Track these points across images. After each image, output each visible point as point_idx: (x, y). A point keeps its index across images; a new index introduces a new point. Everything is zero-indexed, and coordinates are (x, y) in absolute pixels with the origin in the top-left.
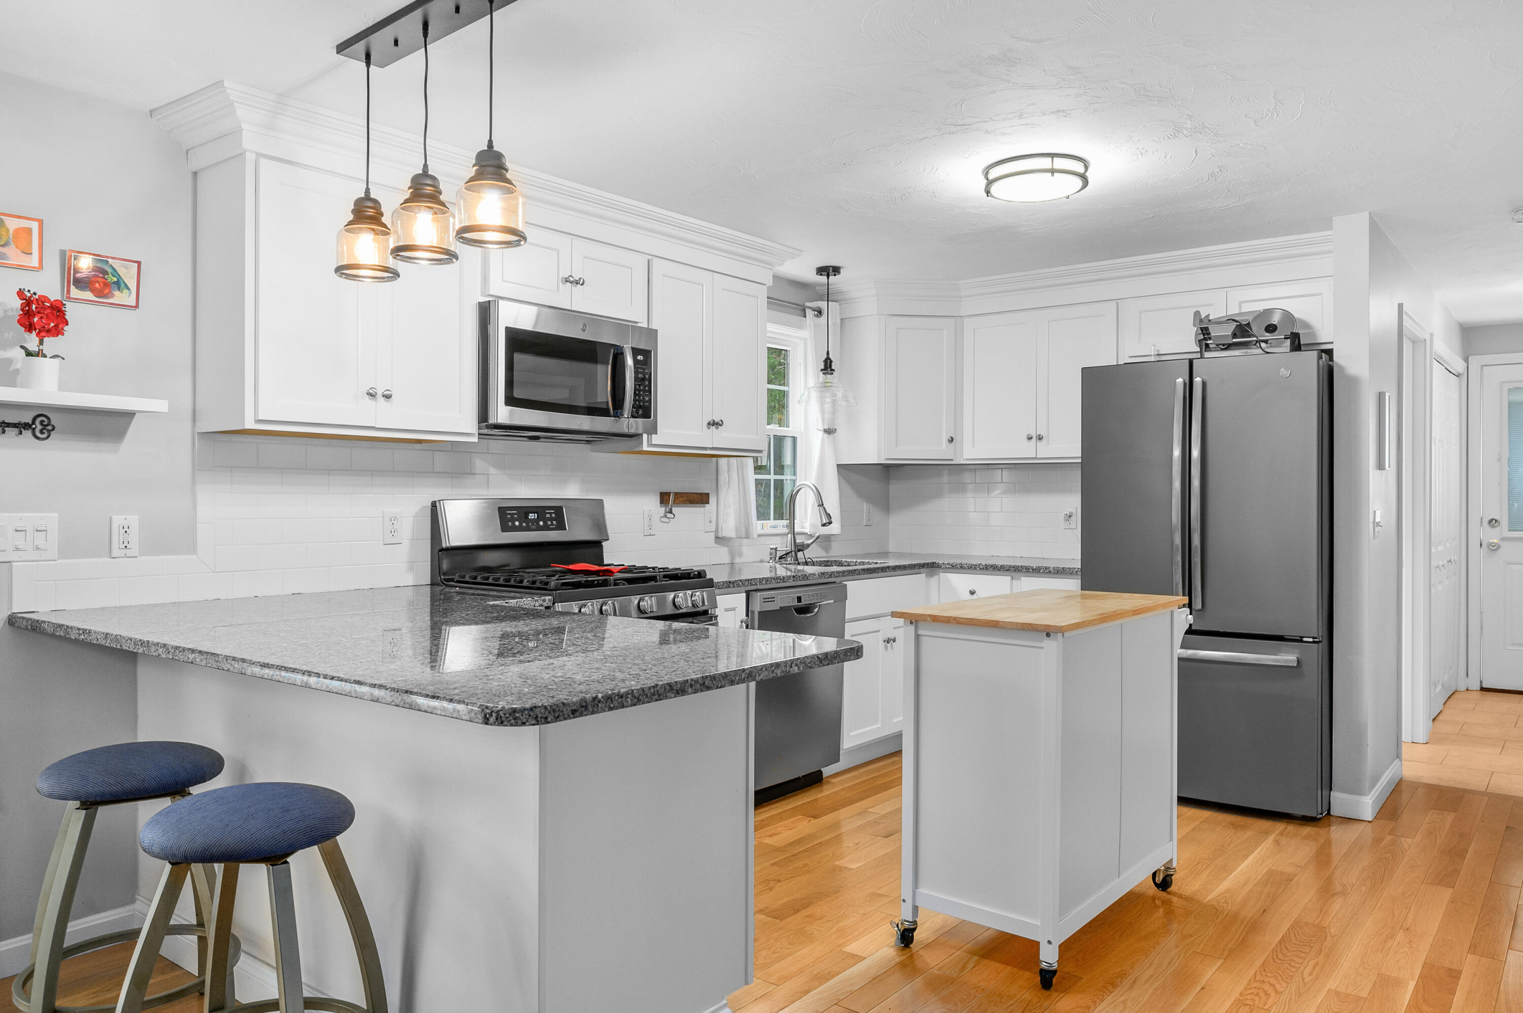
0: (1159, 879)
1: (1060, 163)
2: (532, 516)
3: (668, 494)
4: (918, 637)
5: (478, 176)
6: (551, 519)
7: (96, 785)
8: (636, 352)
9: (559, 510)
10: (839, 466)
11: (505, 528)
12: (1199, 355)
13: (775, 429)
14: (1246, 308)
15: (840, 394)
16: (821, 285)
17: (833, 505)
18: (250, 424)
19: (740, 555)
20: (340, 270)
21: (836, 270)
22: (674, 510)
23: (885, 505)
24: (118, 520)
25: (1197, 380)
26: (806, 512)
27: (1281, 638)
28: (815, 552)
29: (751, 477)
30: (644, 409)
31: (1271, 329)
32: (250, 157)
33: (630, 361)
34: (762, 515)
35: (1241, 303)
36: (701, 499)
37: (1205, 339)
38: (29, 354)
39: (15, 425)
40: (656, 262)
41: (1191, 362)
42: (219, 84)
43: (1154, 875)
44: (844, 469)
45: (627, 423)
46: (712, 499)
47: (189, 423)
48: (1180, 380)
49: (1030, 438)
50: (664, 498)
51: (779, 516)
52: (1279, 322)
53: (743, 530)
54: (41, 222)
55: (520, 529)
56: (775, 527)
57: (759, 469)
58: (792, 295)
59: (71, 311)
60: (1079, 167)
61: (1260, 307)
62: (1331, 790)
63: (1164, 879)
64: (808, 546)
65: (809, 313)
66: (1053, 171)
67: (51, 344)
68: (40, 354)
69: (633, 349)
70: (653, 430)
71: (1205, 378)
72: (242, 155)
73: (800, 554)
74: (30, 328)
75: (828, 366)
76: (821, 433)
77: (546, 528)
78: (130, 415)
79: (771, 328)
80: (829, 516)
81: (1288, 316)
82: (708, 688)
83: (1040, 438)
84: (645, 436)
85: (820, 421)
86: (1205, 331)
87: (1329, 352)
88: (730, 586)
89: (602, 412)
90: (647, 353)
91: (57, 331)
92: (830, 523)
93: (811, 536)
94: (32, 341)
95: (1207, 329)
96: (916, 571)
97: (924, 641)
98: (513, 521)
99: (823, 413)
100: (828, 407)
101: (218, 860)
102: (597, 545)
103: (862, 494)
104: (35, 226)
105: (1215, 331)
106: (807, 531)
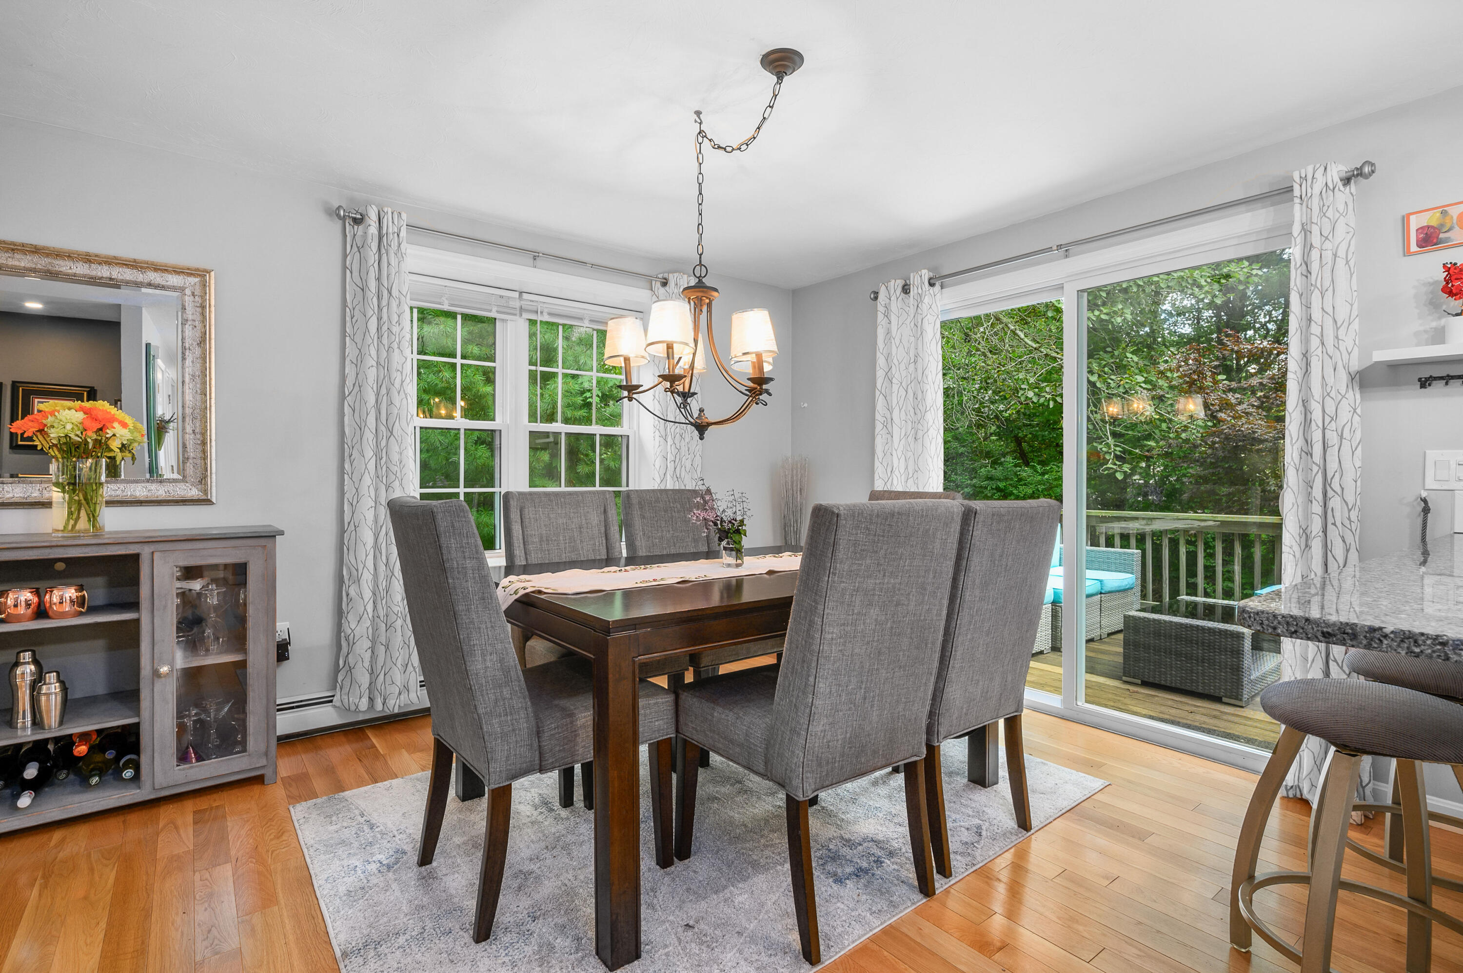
38: (1452, 315)
74: (1451, 293)
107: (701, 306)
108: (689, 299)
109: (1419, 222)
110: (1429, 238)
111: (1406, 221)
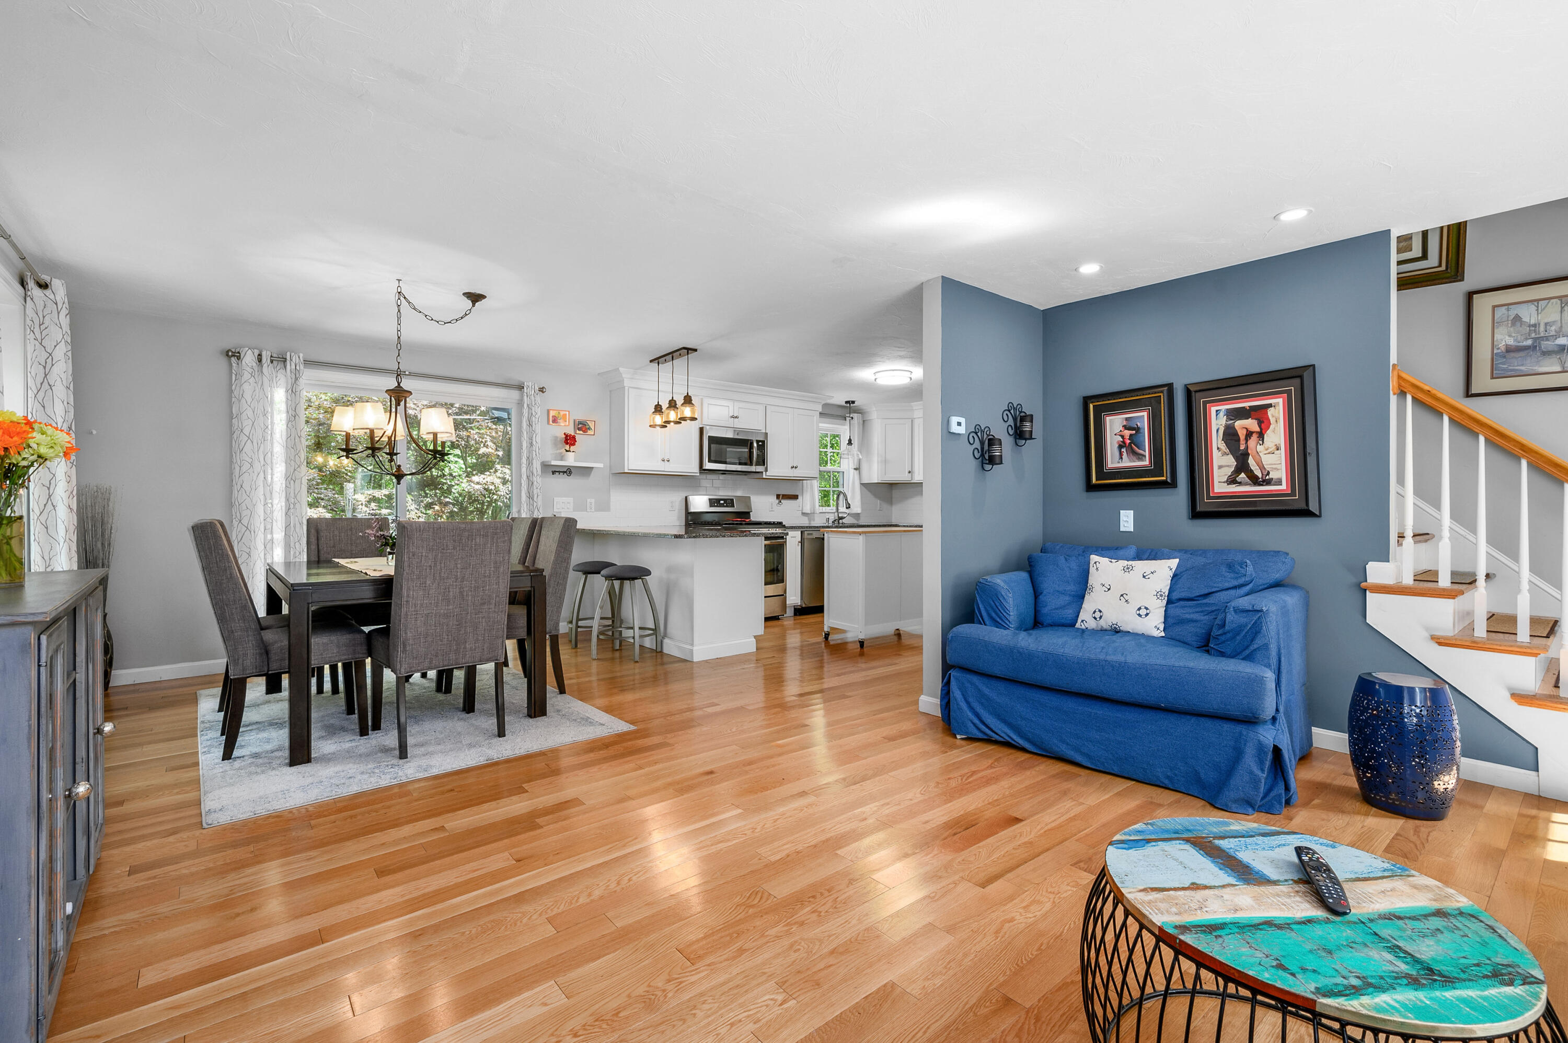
2: (722, 502)
3: (780, 495)
5: (685, 403)
6: (730, 504)
7: (588, 569)
8: (758, 442)
9: (732, 501)
10: (862, 484)
11: (711, 506)
15: (855, 453)
18: (626, 471)
19: (814, 520)
20: (651, 426)
21: (855, 402)
22: (783, 501)
23: (890, 501)
24: (588, 500)
28: (848, 520)
29: (816, 489)
30: (762, 461)
32: (626, 388)
33: (755, 445)
34: (823, 505)
36: (795, 497)
38: (567, 451)
40: (768, 407)
42: (620, 368)
44: (864, 485)
45: (756, 468)
46: (799, 497)
47: (609, 470)
50: (778, 496)
53: (814, 509)
54: (569, 412)
55: (717, 506)
56: (829, 510)
58: (831, 412)
59: (577, 437)
60: (907, 373)
64: (845, 517)
65: (848, 419)
67: (572, 448)
68: (569, 451)
69: (757, 440)
70: (766, 470)
72: (624, 387)
73: (841, 521)
74: (567, 443)
75: (850, 443)
76: (853, 470)
77: (727, 506)
78: (593, 468)
79: (824, 425)
84: (764, 472)
85: (852, 465)
88: (793, 528)
89: (745, 464)
90: (762, 442)
91: (574, 444)
94: (567, 447)
98: (714, 503)
99: (853, 462)
101: (617, 579)
102: (748, 513)
103: (875, 495)
104: (567, 413)
107: (399, 401)
108: (391, 396)
109: (552, 413)
110: (555, 420)
111: (548, 411)
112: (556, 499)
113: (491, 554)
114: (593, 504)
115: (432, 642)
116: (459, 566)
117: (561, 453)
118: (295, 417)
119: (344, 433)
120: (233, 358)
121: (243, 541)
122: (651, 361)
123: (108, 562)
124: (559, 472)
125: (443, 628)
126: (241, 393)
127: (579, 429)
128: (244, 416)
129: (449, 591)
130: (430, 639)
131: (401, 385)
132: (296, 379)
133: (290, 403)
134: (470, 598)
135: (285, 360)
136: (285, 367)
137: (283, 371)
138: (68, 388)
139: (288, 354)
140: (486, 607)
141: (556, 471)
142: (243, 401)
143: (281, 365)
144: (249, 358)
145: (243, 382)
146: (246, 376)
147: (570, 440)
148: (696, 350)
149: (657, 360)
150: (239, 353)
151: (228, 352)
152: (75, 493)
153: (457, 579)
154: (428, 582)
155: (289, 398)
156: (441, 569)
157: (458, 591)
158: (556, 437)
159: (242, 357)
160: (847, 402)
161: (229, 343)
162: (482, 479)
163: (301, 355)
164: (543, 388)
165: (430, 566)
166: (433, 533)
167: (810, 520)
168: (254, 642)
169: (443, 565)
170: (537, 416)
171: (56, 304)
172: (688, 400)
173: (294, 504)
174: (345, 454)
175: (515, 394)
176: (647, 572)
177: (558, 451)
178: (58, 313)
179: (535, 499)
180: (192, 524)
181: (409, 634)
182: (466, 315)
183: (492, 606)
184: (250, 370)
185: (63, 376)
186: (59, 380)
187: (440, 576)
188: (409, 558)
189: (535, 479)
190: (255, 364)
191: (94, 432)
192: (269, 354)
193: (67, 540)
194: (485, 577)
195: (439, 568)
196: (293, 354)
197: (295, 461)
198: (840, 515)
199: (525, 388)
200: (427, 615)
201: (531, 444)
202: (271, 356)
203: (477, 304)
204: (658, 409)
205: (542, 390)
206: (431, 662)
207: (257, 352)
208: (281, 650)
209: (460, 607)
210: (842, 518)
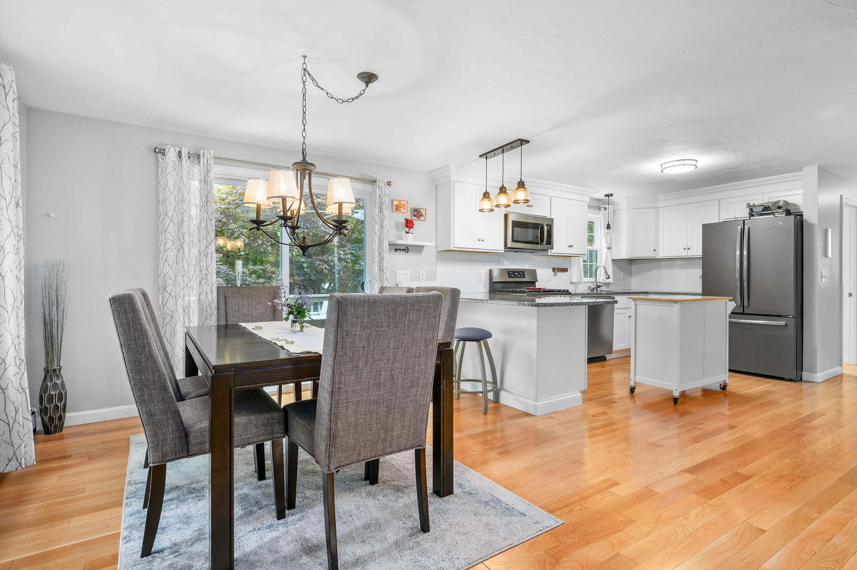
0: (722, 387)
1: (686, 162)
2: (516, 274)
3: (555, 268)
4: (636, 305)
5: (518, 188)
6: (521, 275)
8: (547, 225)
9: (524, 272)
10: (612, 260)
11: (509, 277)
12: (749, 218)
13: (590, 248)
14: (771, 200)
15: (613, 236)
16: (607, 200)
17: (610, 272)
18: (452, 249)
19: (578, 288)
20: (480, 210)
21: (612, 195)
22: (557, 273)
23: (629, 273)
24: (421, 272)
25: (746, 227)
26: (601, 275)
27: (780, 316)
28: (604, 288)
29: (582, 263)
30: (550, 242)
31: (780, 207)
32: (452, 182)
33: (546, 228)
34: (586, 276)
35: (769, 199)
36: (565, 270)
37: (752, 212)
38: (407, 233)
39: (399, 249)
40: (553, 198)
41: (744, 221)
42: (448, 165)
43: (720, 385)
44: (614, 261)
45: (544, 246)
46: (569, 270)
47: (435, 248)
48: (740, 227)
49: (685, 249)
50: (554, 270)
51: (591, 276)
52: (783, 205)
53: (579, 280)
54: (407, 201)
55: (513, 277)
56: (590, 280)
57: (584, 261)
58: (596, 204)
59: (414, 221)
60: (694, 163)
61: (775, 200)
62: (802, 371)
63: (724, 387)
64: (601, 286)
65: (602, 209)
66: (684, 165)
67: (411, 230)
68: (409, 233)
69: (546, 225)
70: (552, 248)
71: (749, 226)
72: (451, 181)
73: (599, 289)
74: (407, 227)
75: (608, 227)
76: (606, 249)
77: (520, 277)
78: (423, 247)
79: (589, 215)
80: (609, 276)
81: (786, 203)
82: (578, 305)
83: (689, 249)
84: (549, 250)
85: (606, 245)
86: (751, 210)
87: (802, 215)
89: (538, 243)
90: (550, 226)
91: (412, 227)
92: (609, 278)
93: (602, 283)
94: (407, 230)
95: (752, 209)
96: (640, 294)
97: (638, 306)
98: (511, 275)
99: (607, 241)
100: (608, 240)
102: (534, 282)
103: (621, 269)
104: (406, 202)
105: (755, 210)
106: (601, 281)
107: (305, 174)
108: (297, 170)
109: (395, 203)
110: (397, 208)
111: (392, 201)
112: (398, 271)
113: (422, 331)
114: (424, 275)
115: (362, 432)
116: (392, 345)
117: (401, 235)
118: (207, 203)
119: (255, 206)
120: (159, 155)
121: (167, 305)
122: (480, 156)
123: (62, 323)
124: (400, 250)
125: (372, 417)
126: (166, 183)
127: (415, 216)
128: (168, 202)
129: (381, 375)
130: (359, 429)
131: (306, 159)
132: (208, 172)
133: (203, 191)
134: (400, 381)
135: (199, 157)
136: (199, 162)
137: (197, 166)
138: (16, 167)
139: (202, 151)
140: (414, 389)
141: (397, 248)
142: (167, 189)
143: (196, 161)
144: (171, 154)
145: (167, 173)
146: (170, 168)
147: (409, 224)
148: (527, 142)
149: (485, 155)
150: (164, 150)
151: (155, 149)
152: (22, 264)
153: (389, 361)
154: (361, 365)
155: (202, 187)
156: (374, 349)
157: (389, 374)
158: (398, 222)
159: (166, 153)
160: (606, 196)
161: (157, 141)
162: (325, 258)
163: (212, 152)
164: (390, 182)
165: (364, 347)
166: (369, 308)
167: (575, 288)
168: (173, 426)
169: (376, 345)
170: (386, 204)
171: (4, 87)
172: (521, 185)
173: (206, 275)
174: (256, 226)
175: (368, 187)
176: (488, 335)
177: (399, 233)
178: (6, 96)
179: (385, 271)
180: (110, 296)
181: (340, 425)
182: (361, 94)
183: (420, 389)
184: (173, 164)
185: (11, 155)
186: (7, 158)
187: (373, 358)
188: (343, 338)
189: (385, 255)
190: (176, 159)
191: (53, 215)
192: (187, 150)
193: (15, 308)
194: (415, 356)
195: (372, 348)
196: (205, 151)
197: (207, 240)
198: (598, 284)
199: (378, 182)
200: (358, 403)
201: (382, 227)
202: (189, 153)
203: (370, 85)
204: (486, 195)
205: (389, 184)
206: (359, 455)
207: (178, 149)
208: (201, 433)
209: (390, 392)
210: (599, 287)
